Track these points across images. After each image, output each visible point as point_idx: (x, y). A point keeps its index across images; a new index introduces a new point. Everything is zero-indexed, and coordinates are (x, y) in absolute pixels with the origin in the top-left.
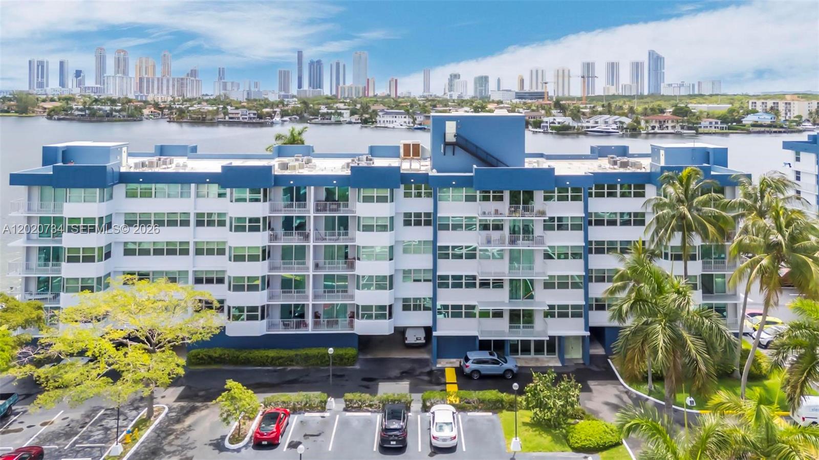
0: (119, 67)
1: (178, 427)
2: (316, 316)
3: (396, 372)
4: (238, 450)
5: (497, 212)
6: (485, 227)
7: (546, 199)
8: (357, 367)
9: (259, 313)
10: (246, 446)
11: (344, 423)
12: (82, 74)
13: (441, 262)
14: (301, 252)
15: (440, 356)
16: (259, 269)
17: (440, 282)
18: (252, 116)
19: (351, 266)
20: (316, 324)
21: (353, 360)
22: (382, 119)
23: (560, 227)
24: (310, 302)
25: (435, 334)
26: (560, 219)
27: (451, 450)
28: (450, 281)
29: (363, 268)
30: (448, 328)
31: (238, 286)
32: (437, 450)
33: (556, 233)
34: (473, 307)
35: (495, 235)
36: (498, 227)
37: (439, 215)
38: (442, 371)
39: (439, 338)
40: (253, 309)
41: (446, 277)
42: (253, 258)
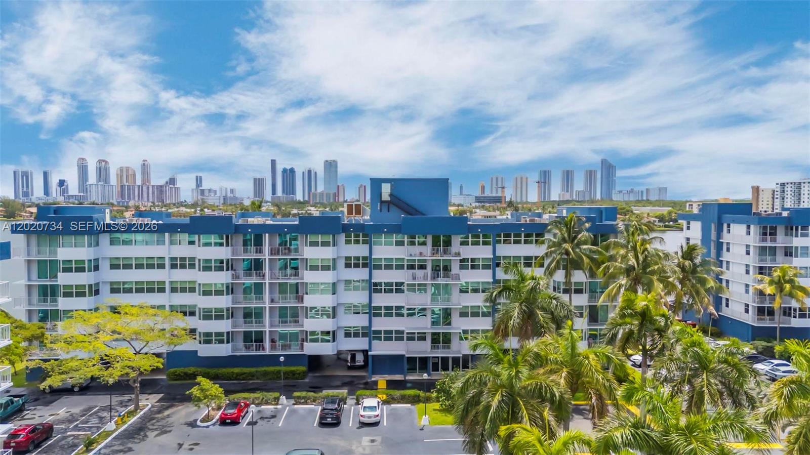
0: (100, 176)
1: (160, 416)
2: (273, 341)
3: (338, 383)
4: (208, 427)
5: (421, 254)
7: (462, 243)
8: (307, 380)
9: (225, 338)
10: (214, 425)
11: (292, 412)
12: (65, 184)
13: (375, 296)
14: (259, 288)
15: (374, 373)
16: (223, 302)
17: (374, 312)
19: (301, 299)
20: (273, 347)
21: (303, 375)
23: (473, 267)
24: (267, 329)
25: (370, 353)
26: (473, 260)
27: (376, 424)
28: (383, 312)
29: (310, 300)
30: (381, 348)
31: (207, 315)
32: (364, 425)
33: (470, 271)
34: (402, 332)
35: (419, 273)
36: (422, 267)
37: (373, 257)
38: (376, 383)
39: (373, 356)
40: (218, 334)
41: (380, 308)
42: (219, 293)
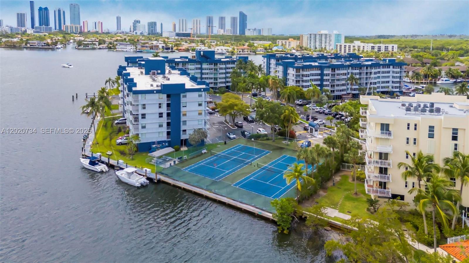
5: (212, 67)
6: (210, 69)
7: (220, 64)
18: (43, 44)
22: (119, 47)
26: (222, 68)
37: (202, 68)
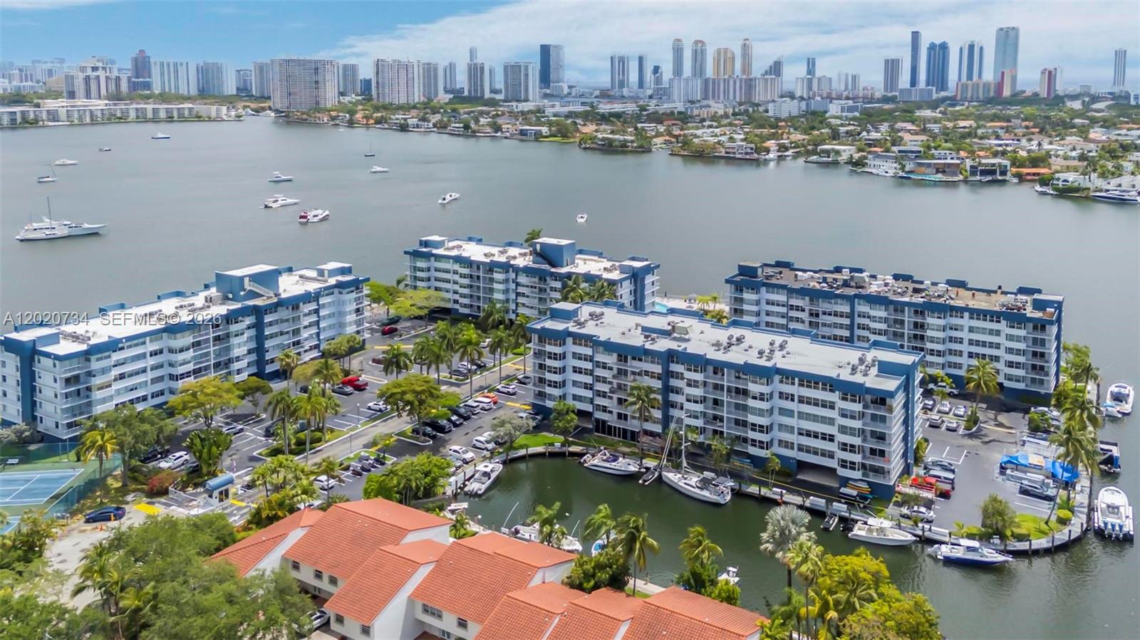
6: (532, 287)
14: (479, 287)
18: (749, 150)
